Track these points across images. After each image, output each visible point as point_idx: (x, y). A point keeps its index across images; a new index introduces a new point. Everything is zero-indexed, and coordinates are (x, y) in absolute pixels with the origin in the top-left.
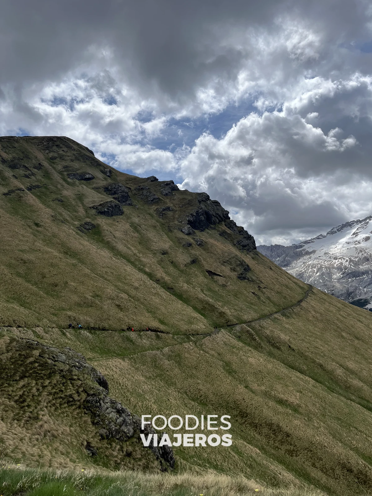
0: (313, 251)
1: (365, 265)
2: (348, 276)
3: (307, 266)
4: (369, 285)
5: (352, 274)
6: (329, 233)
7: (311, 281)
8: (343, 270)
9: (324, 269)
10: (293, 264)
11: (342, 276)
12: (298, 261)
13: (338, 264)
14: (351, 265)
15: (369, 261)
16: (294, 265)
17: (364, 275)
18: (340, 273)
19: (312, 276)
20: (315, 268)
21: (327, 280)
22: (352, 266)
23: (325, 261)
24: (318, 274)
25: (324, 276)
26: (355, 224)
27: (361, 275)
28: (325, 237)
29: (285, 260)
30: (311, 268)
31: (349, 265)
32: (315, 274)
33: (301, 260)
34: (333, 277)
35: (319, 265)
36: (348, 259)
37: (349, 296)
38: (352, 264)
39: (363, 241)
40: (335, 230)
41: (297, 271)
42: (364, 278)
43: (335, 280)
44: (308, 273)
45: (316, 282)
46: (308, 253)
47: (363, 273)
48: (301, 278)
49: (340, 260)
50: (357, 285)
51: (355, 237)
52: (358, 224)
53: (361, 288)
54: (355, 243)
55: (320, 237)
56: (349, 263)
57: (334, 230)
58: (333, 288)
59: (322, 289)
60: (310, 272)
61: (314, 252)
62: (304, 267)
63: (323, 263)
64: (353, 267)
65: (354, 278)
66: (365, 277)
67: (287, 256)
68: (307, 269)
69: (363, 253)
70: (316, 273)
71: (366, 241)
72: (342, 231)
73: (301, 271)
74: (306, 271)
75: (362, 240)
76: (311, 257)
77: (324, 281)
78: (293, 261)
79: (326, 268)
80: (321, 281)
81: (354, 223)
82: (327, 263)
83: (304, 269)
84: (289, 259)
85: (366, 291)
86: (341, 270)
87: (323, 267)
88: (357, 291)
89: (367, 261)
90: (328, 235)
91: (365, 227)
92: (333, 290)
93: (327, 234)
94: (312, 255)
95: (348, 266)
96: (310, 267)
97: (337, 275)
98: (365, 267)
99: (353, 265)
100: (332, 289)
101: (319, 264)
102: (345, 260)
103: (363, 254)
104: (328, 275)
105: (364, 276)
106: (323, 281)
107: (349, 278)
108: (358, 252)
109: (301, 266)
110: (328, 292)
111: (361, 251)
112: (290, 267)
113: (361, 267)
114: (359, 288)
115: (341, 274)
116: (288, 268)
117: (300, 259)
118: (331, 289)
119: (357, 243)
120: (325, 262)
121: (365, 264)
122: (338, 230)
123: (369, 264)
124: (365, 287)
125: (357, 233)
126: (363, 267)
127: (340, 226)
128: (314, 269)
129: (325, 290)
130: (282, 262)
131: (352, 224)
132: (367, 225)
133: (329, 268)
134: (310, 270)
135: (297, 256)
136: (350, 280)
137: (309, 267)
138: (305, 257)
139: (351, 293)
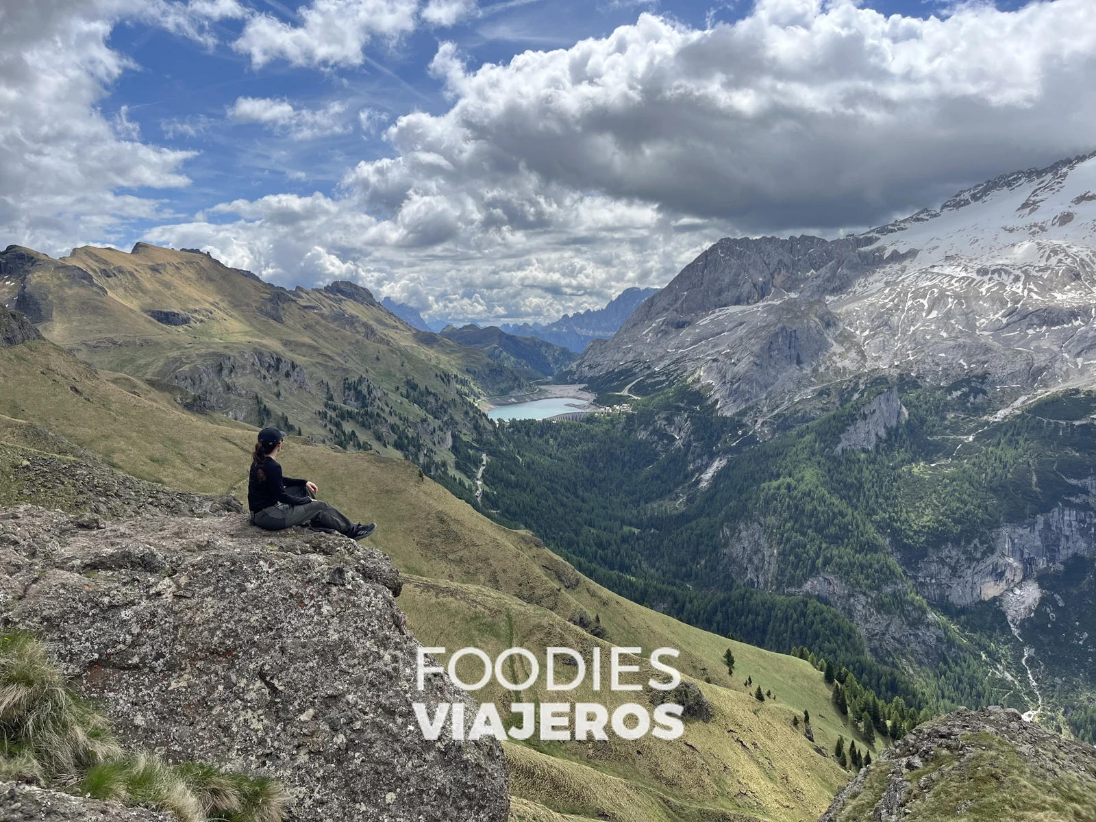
0: (909, 252)
1: (1069, 291)
2: (1026, 322)
3: (899, 294)
4: (1090, 348)
5: (1038, 316)
6: (948, 206)
7: (914, 333)
8: (1009, 305)
9: (950, 300)
10: (857, 287)
11: (1004, 321)
12: (871, 279)
13: (990, 288)
14: (1030, 290)
15: (1080, 279)
16: (860, 290)
17: (1077, 320)
18: (1000, 313)
19: (918, 321)
20: (924, 297)
21: (961, 331)
22: (1032, 294)
23: (951, 280)
24: (934, 314)
25: (953, 321)
26: (1023, 179)
27: (1066, 319)
28: (935, 216)
29: (834, 274)
30: (914, 298)
31: (1026, 291)
32: (924, 314)
33: (876, 276)
34: (978, 324)
35: (936, 290)
36: (1018, 272)
37: (1034, 380)
38: (1032, 287)
39: (1053, 225)
40: (967, 196)
41: (872, 304)
42: (1077, 328)
43: (985, 333)
44: (903, 311)
45: (928, 337)
46: (896, 257)
47: (1073, 315)
48: (886, 325)
49: (996, 276)
50: (1056, 349)
51: (1030, 213)
52: (1032, 181)
53: (1066, 355)
54: (1030, 229)
55: (921, 216)
56: (1024, 284)
57: (962, 197)
58: (984, 354)
59: (950, 357)
60: (909, 309)
61: (912, 253)
62: (890, 295)
63: (947, 285)
64: (1035, 297)
65: (1044, 328)
66: (1080, 326)
67: (839, 264)
68: (901, 301)
69: (1061, 256)
70: (929, 312)
71: (1060, 225)
72: (984, 198)
73: (883, 306)
74: (897, 305)
75: (1050, 223)
76: (905, 267)
77: (953, 335)
78: (857, 277)
79: (957, 296)
80: (945, 335)
81: (1020, 178)
82: (956, 285)
83: (892, 300)
84: (845, 271)
85: (1083, 365)
86: (1003, 303)
87: (948, 296)
88: (1057, 365)
89: (1074, 280)
90: (945, 210)
91: (1056, 187)
92: (986, 362)
93: (942, 208)
94: (906, 263)
95: (1023, 292)
96: (910, 295)
97: (991, 317)
98: (1071, 295)
99: (1036, 290)
100: (983, 358)
101: (935, 286)
102: (1012, 277)
103: (1060, 261)
104: (964, 317)
105: (1077, 323)
106: (949, 333)
107: (1030, 326)
108: (1046, 254)
109: (880, 291)
110: (969, 365)
111: (1055, 252)
112: (848, 294)
113: (1059, 296)
114: (1063, 357)
115: (1004, 316)
116: (843, 296)
117: (874, 272)
118: (979, 357)
119: (1037, 229)
120: (953, 282)
121: (1068, 287)
122: (975, 197)
123: (1080, 289)
124: (1078, 355)
125: (1035, 203)
126: (1065, 297)
127: (979, 186)
128: (922, 301)
129: (961, 361)
130: (828, 280)
131: (1014, 179)
132: (1064, 183)
133: (965, 298)
134: (909, 303)
135: (868, 264)
136: (1031, 332)
137: (906, 295)
138: (888, 269)
139: (1040, 371)
